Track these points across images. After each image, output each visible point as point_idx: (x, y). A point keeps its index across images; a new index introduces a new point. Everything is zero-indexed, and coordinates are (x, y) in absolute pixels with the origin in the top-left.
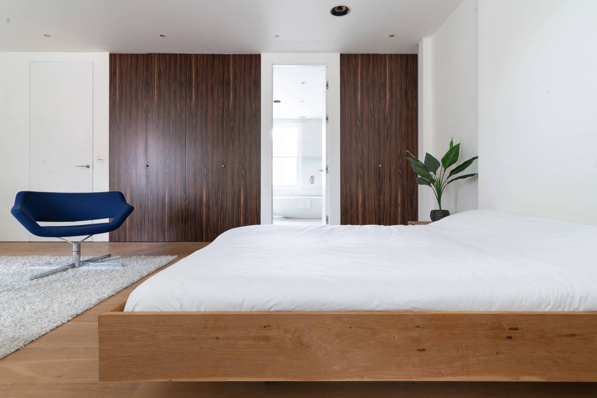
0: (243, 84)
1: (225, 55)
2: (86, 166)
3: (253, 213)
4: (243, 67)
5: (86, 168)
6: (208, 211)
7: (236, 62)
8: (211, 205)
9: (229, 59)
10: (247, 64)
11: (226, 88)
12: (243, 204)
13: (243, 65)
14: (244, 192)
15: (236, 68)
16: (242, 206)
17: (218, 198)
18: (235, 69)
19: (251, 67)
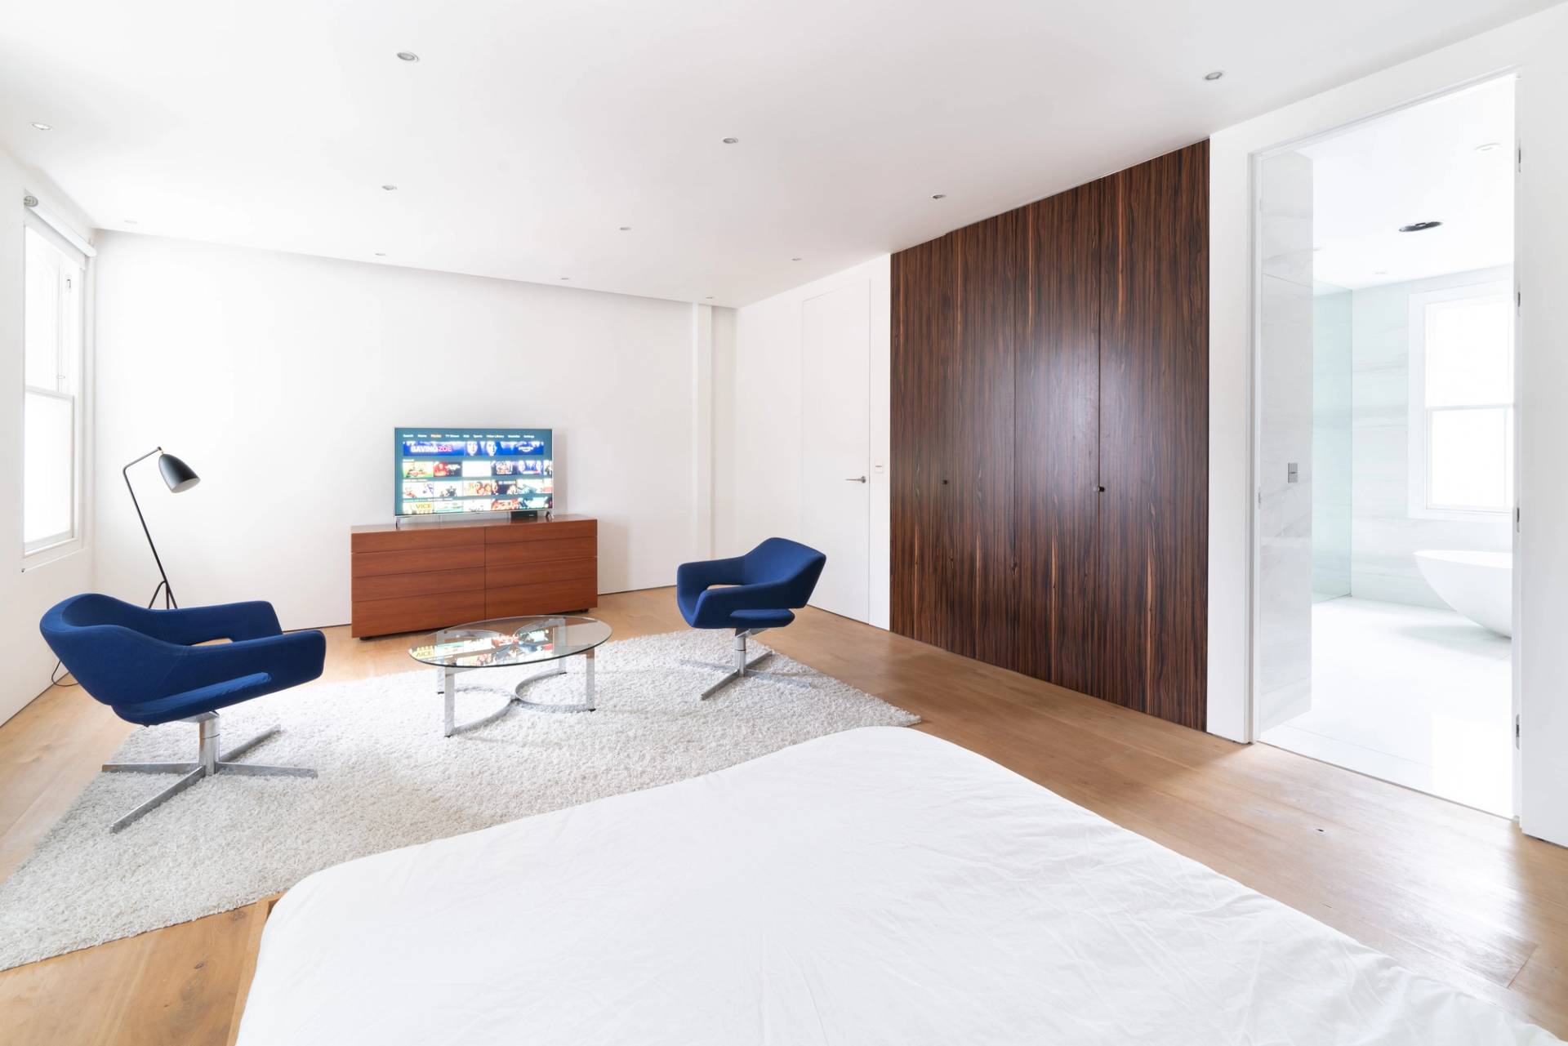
0: (1155, 247)
1: (1104, 178)
2: (859, 480)
3: (1182, 639)
4: (1153, 197)
5: (860, 482)
6: (1063, 606)
7: (1133, 188)
8: (1069, 591)
9: (1114, 188)
10: (1165, 183)
11: (1107, 272)
12: (1154, 604)
13: (1153, 191)
14: (1156, 569)
15: (1134, 205)
16: (1151, 610)
17: (1085, 575)
18: (1129, 208)
19: (1177, 191)
